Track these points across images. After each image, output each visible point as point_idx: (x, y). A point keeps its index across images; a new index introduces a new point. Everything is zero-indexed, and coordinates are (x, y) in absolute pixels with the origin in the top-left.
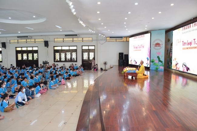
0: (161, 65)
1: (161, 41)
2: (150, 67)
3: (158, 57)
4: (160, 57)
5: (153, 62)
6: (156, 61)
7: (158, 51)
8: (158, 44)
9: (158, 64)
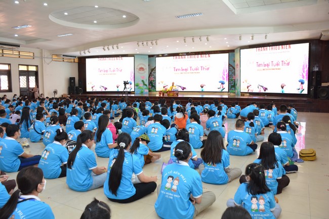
0: (146, 89)
1: (145, 66)
2: (134, 92)
3: (143, 81)
4: (145, 81)
5: (137, 86)
6: (141, 85)
7: (142, 75)
8: (142, 69)
9: (142, 88)
